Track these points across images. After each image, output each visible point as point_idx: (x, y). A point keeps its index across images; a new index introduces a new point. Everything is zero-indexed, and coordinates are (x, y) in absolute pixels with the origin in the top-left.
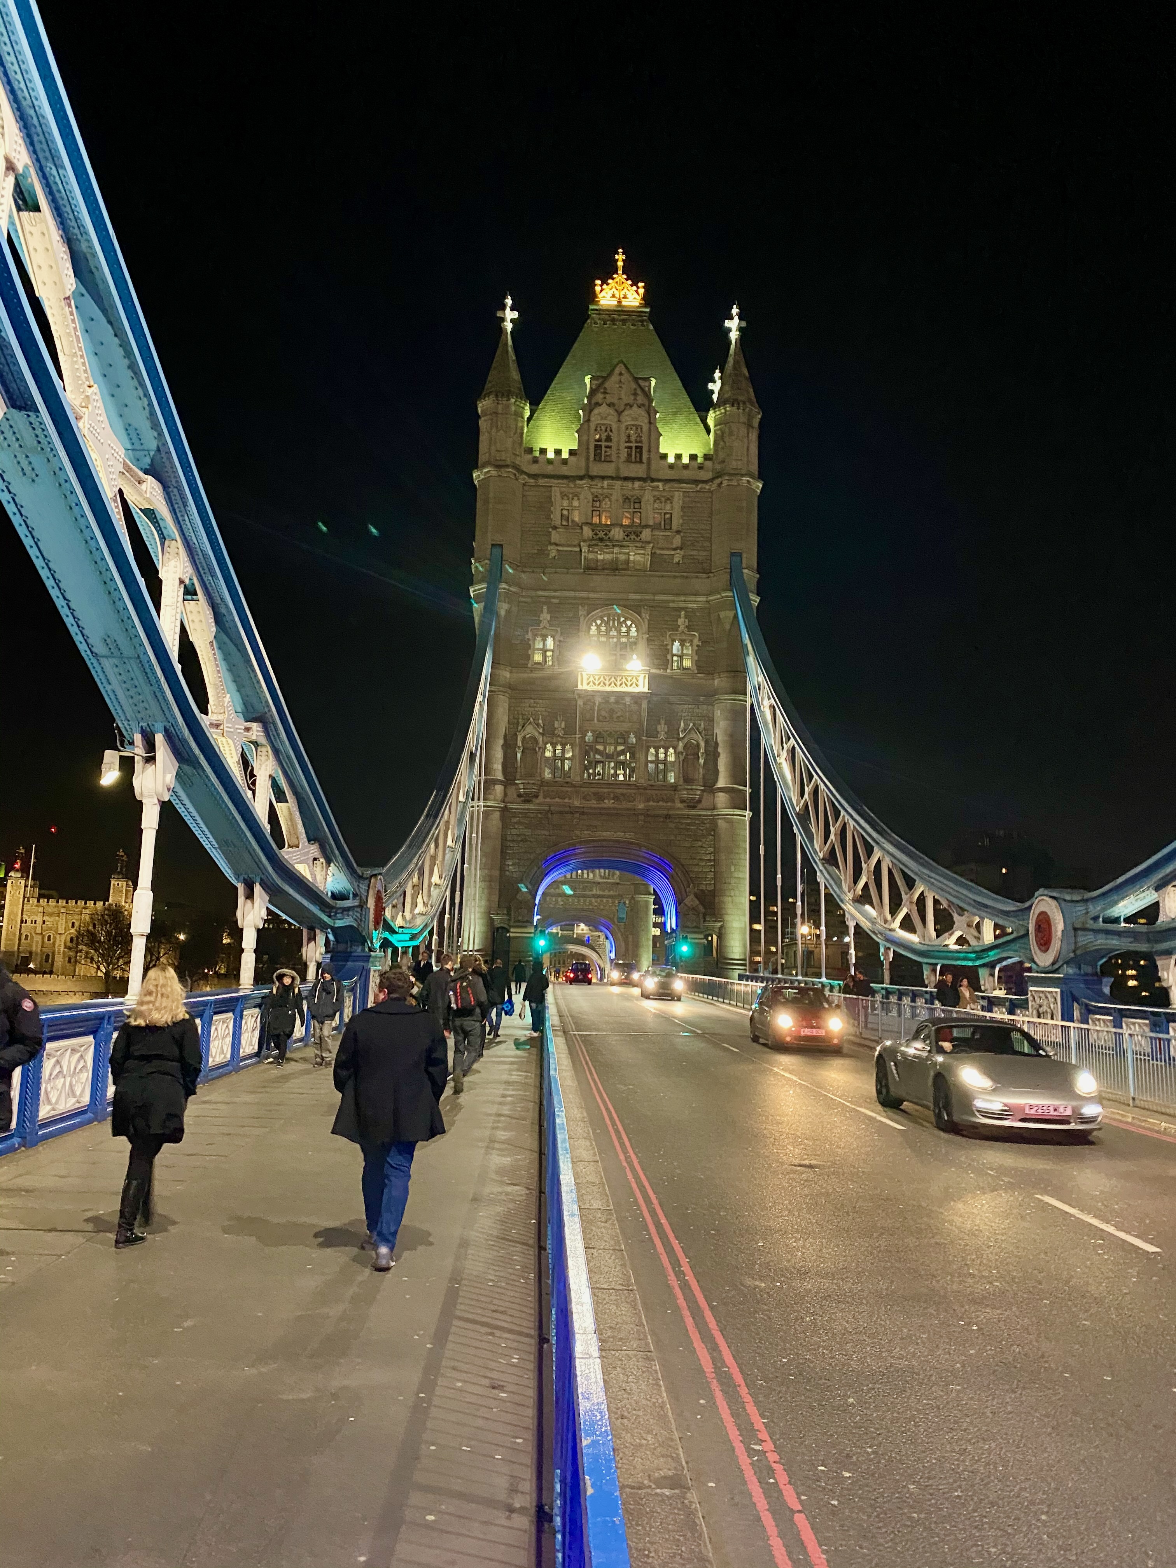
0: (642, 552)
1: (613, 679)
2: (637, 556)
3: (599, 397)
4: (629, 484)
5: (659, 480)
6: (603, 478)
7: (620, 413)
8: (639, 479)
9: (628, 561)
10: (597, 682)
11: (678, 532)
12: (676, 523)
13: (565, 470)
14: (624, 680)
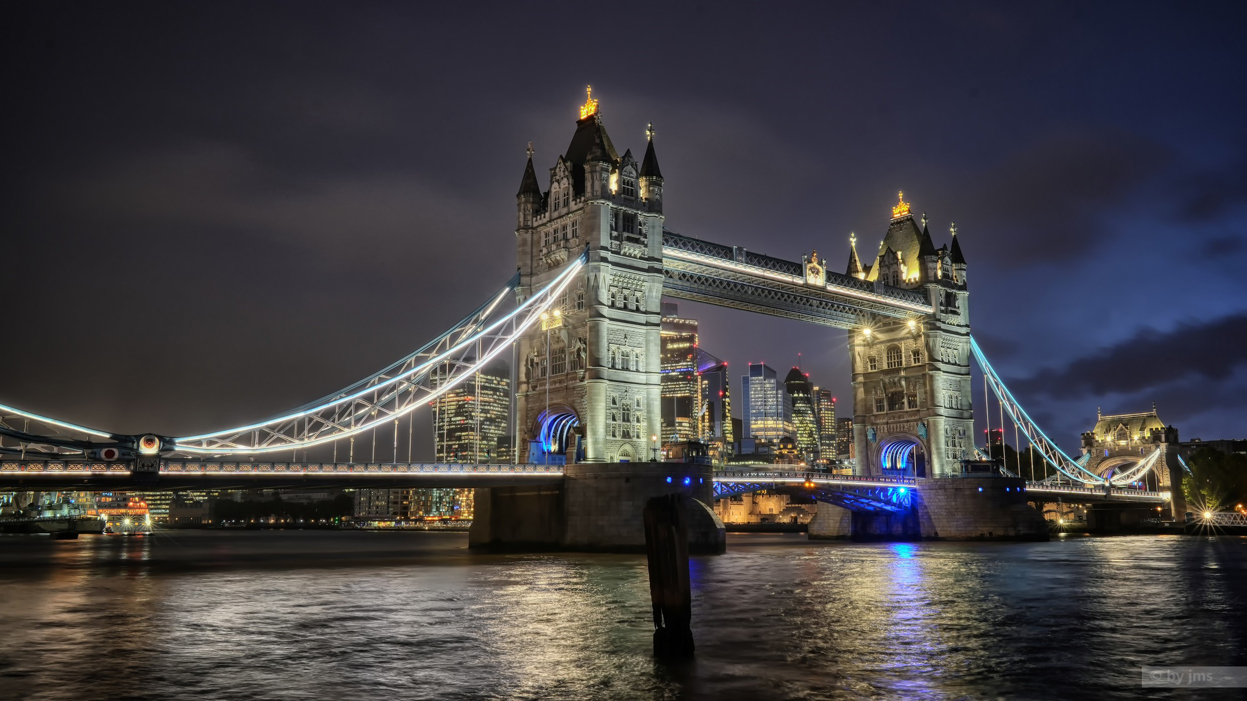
3: (554, 178)
5: (571, 213)
6: (555, 219)
7: (560, 183)
10: (548, 325)
11: (578, 237)
12: (578, 233)
13: (544, 221)
14: (555, 322)
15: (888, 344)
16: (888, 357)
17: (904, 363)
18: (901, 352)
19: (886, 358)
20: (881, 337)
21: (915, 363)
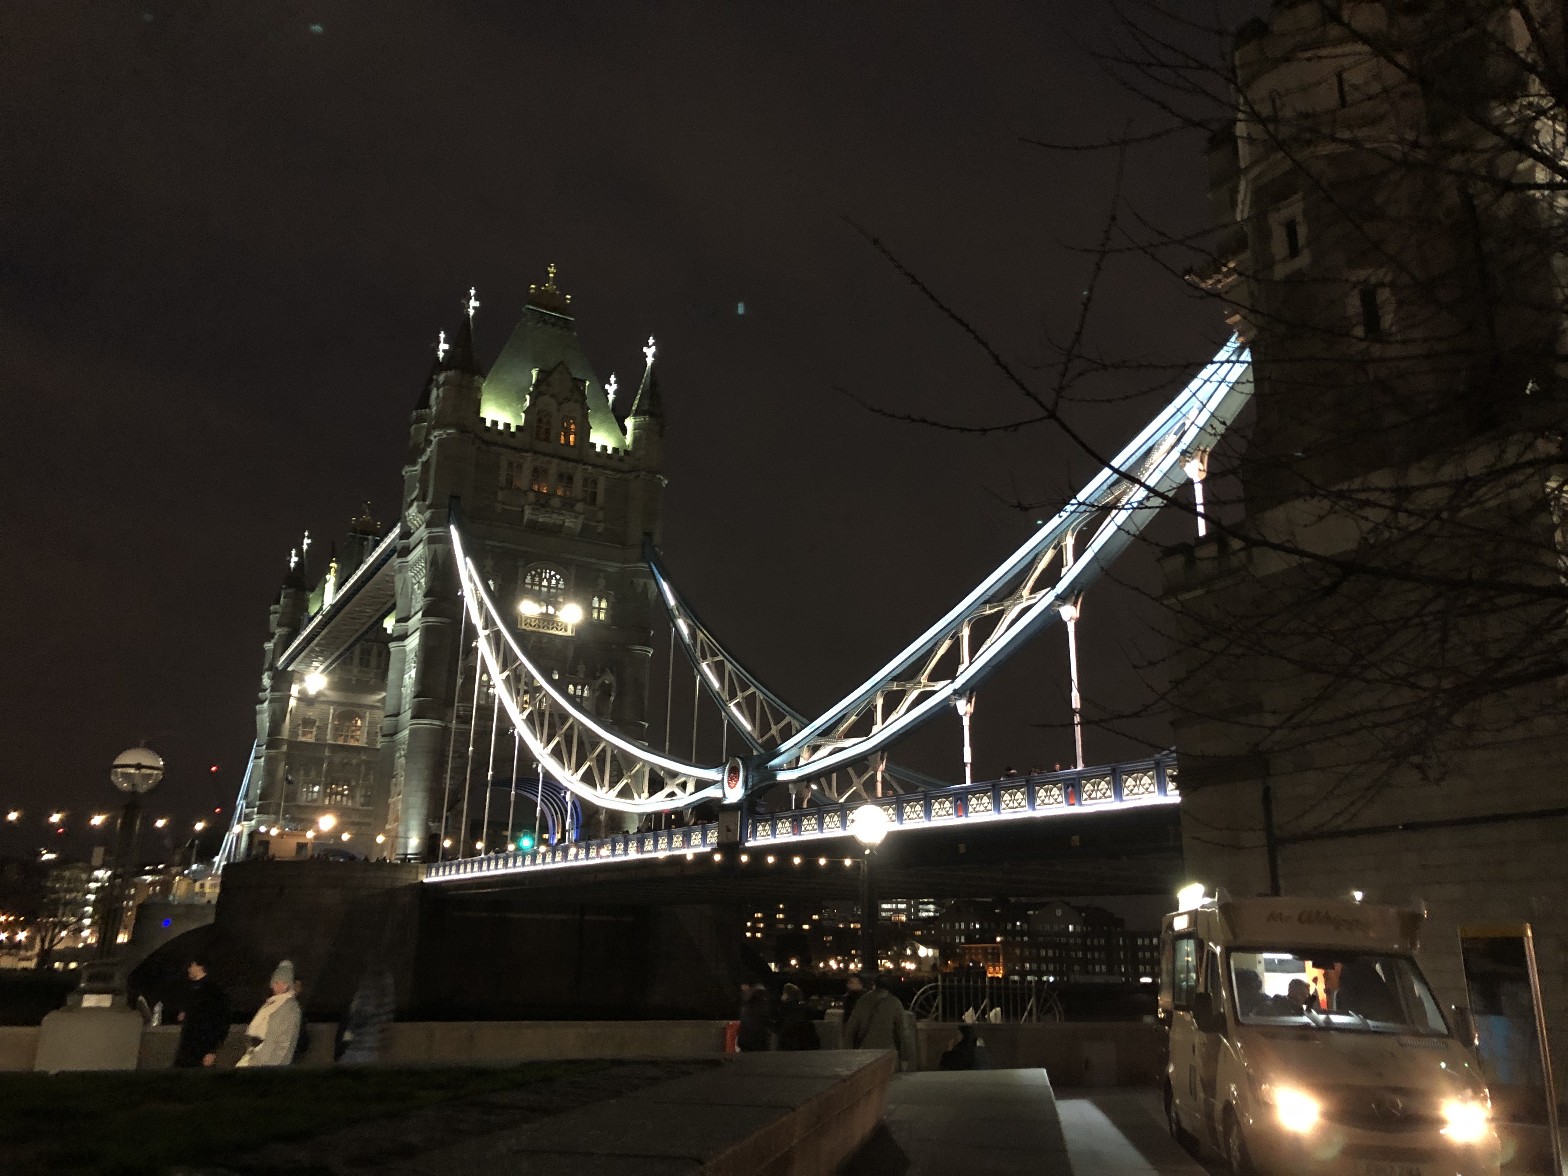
0: (574, 520)
1: (546, 623)
2: (570, 522)
3: (543, 388)
4: (565, 463)
5: (590, 465)
6: (545, 454)
7: (560, 404)
8: (574, 461)
9: (561, 526)
10: (533, 624)
11: (601, 509)
12: (600, 499)
13: (512, 442)
14: (555, 625)
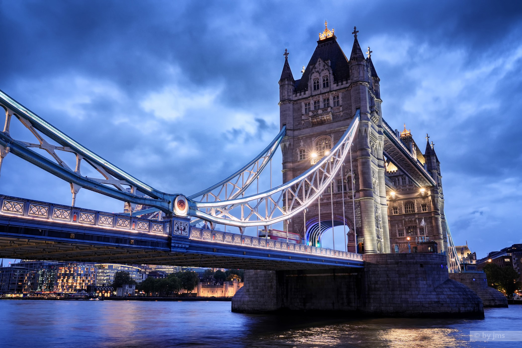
0: (329, 115)
2: (327, 117)
3: (314, 70)
4: (325, 95)
5: (333, 91)
6: (316, 95)
7: (320, 73)
8: (327, 92)
9: (324, 120)
11: (341, 106)
12: (341, 102)
13: (305, 96)
15: (406, 201)
16: (405, 208)
17: (416, 211)
18: (414, 205)
19: (404, 208)
20: (401, 196)
21: (423, 211)
